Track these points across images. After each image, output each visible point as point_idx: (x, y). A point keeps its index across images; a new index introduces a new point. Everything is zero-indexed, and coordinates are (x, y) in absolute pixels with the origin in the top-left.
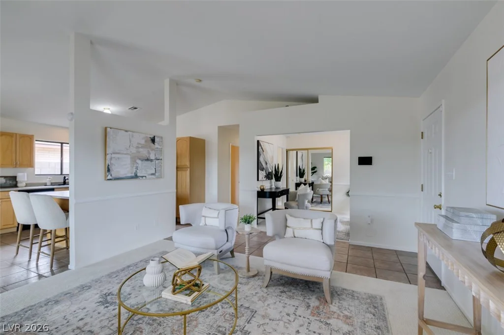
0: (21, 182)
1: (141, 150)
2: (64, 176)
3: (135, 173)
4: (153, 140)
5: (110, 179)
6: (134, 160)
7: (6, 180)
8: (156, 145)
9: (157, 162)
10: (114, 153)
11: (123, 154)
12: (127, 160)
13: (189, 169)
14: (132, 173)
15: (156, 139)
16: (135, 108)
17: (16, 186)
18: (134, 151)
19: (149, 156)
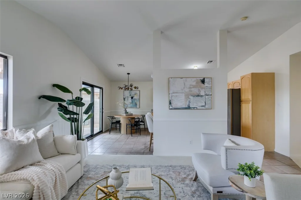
1: (193, 89)
3: (188, 105)
4: (203, 81)
5: (172, 109)
6: (187, 96)
8: (206, 85)
9: (207, 97)
10: (173, 93)
11: (179, 93)
12: (183, 97)
13: (251, 102)
14: (186, 105)
15: (206, 80)
16: (211, 61)
18: (187, 90)
19: (200, 94)
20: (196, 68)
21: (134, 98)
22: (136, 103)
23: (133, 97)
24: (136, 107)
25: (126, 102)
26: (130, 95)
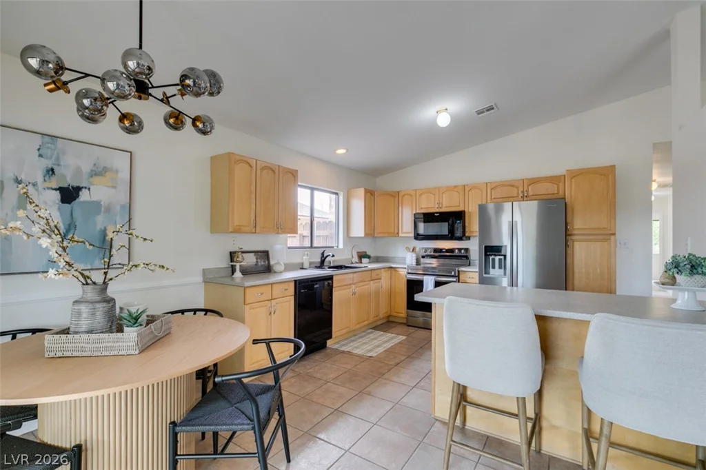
0: (278, 263)
2: (322, 250)
7: (257, 259)
13: (613, 238)
17: (268, 270)
20: (444, 121)
21: (84, 196)
22: (104, 233)
23: (78, 190)
26: (51, 171)
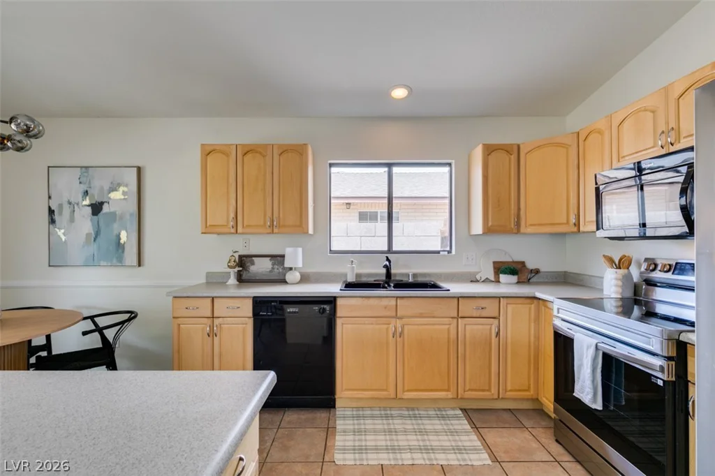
21: (106, 209)
22: (119, 239)
23: (102, 204)
24: (120, 259)
25: (60, 233)
26: (86, 193)
